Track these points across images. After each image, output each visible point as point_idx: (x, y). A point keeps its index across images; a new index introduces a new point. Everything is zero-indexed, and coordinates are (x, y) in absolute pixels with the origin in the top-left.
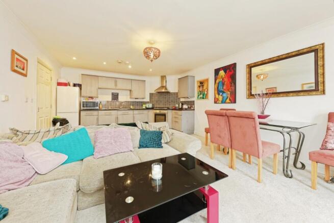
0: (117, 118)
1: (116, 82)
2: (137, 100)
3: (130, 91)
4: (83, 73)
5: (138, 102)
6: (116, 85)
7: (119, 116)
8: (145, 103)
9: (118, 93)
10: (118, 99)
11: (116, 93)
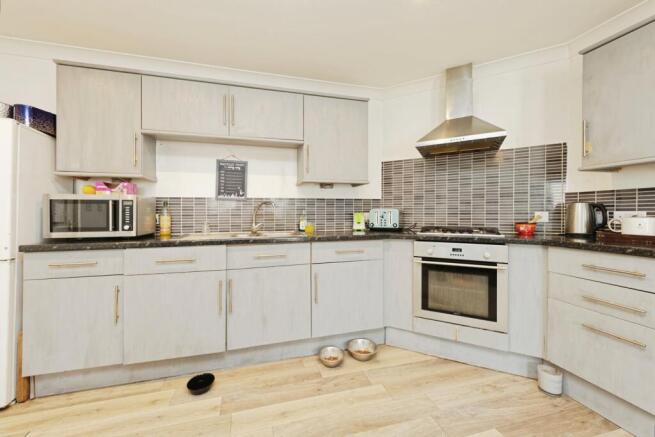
0: (229, 284)
1: (229, 105)
2: (327, 194)
3: (299, 147)
4: (62, 58)
5: (330, 202)
6: (230, 119)
7: (234, 276)
8: (367, 205)
9: (246, 163)
10: (244, 189)
11: (235, 163)
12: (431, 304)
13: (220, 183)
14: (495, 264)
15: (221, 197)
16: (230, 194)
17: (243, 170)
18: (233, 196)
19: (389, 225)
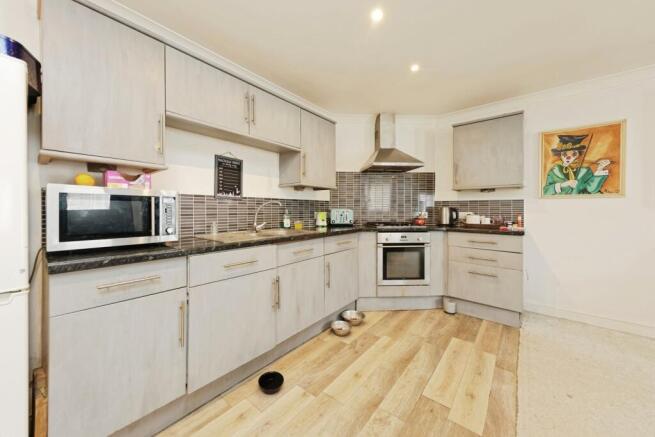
6: (250, 118)
9: (241, 162)
10: (240, 188)
11: (232, 160)
12: (388, 276)
13: (219, 180)
14: (423, 244)
15: (220, 195)
16: (228, 193)
17: (239, 168)
18: (230, 195)
19: (347, 222)
